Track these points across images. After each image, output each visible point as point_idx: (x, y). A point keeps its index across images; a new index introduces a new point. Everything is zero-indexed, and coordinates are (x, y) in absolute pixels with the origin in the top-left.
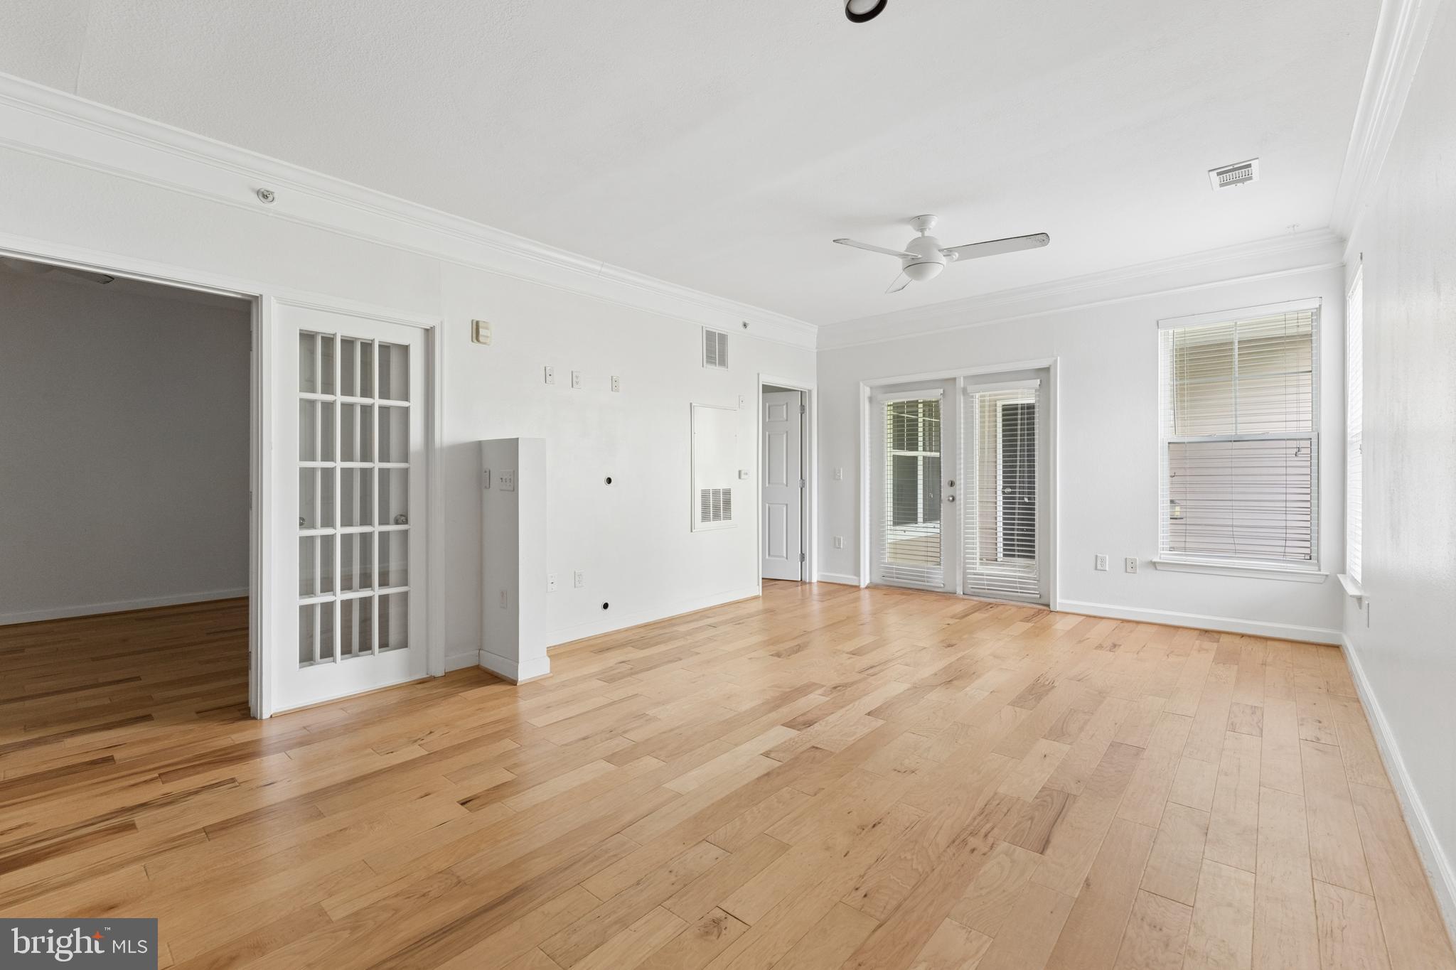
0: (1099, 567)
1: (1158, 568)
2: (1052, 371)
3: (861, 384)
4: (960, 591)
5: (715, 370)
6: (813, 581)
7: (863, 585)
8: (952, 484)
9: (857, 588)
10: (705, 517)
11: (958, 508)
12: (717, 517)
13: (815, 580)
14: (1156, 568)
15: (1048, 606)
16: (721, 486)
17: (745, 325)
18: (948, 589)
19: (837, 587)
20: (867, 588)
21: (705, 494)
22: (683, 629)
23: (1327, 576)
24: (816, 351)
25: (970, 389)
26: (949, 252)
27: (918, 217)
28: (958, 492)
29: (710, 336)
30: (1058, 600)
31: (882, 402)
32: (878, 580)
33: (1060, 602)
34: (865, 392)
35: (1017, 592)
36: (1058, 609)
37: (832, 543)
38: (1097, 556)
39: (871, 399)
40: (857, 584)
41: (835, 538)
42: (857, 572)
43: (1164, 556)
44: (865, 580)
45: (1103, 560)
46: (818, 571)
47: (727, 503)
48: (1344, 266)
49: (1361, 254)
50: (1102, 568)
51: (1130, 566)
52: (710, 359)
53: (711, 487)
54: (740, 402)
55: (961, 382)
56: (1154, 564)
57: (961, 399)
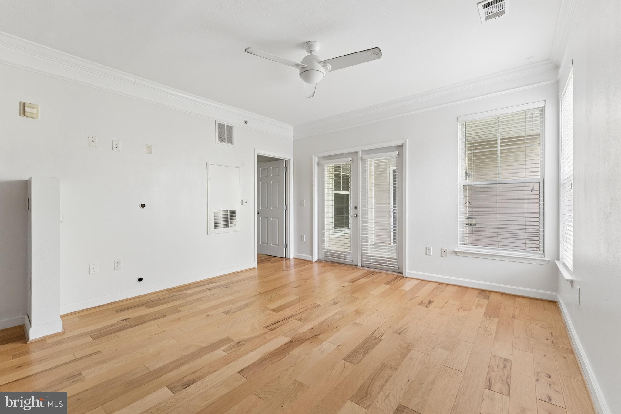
0: (428, 253)
1: (458, 255)
2: (404, 146)
3: (313, 156)
4: (360, 265)
5: (225, 146)
6: (291, 258)
7: (314, 261)
8: (356, 208)
9: (311, 262)
10: (217, 226)
11: (358, 220)
12: (225, 225)
13: (292, 257)
14: (457, 255)
15: (402, 273)
16: (229, 209)
17: (246, 122)
18: (355, 263)
19: (302, 261)
20: (316, 262)
21: (217, 214)
22: (189, 292)
23: (549, 261)
24: (293, 139)
26: (324, 63)
27: (307, 43)
28: (359, 212)
29: (221, 127)
30: (407, 271)
31: (323, 165)
32: (321, 258)
33: (408, 272)
34: (315, 160)
35: (387, 266)
36: (407, 276)
37: (300, 239)
38: (426, 247)
39: (318, 164)
40: (310, 259)
41: (301, 235)
42: (311, 254)
43: (460, 248)
44: (315, 258)
45: (430, 250)
46: (294, 252)
47: (233, 219)
48: (558, 82)
49: (572, 60)
50: (429, 254)
51: (443, 253)
52: (221, 138)
53: (221, 209)
54: (243, 163)
55: (360, 154)
56: (456, 253)
57: (360, 163)
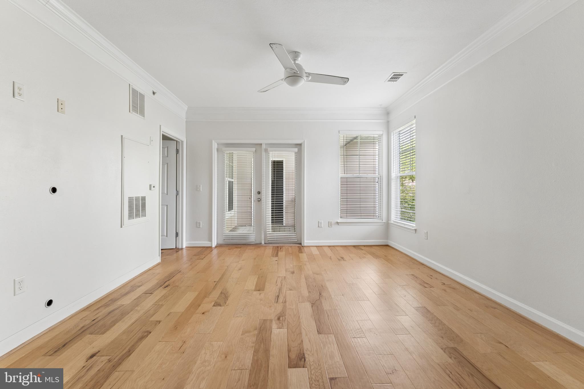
0: (320, 226)
1: (339, 224)
2: (303, 145)
3: (213, 141)
4: (263, 242)
7: (214, 246)
8: (259, 193)
10: (131, 216)
11: (262, 204)
12: (137, 215)
13: (184, 247)
14: (338, 225)
15: (301, 244)
16: (140, 195)
17: (154, 93)
18: (258, 242)
19: (201, 249)
20: (216, 247)
21: (131, 200)
23: (385, 222)
24: (185, 120)
25: (269, 149)
27: (296, 52)
28: (262, 197)
29: (134, 92)
30: (305, 241)
31: (224, 152)
32: (221, 242)
33: (306, 242)
34: (215, 146)
35: (289, 240)
36: (305, 245)
37: (195, 225)
38: (319, 222)
39: (218, 150)
40: (210, 246)
41: (197, 222)
42: (210, 240)
43: (340, 220)
44: (214, 244)
45: (321, 223)
46: (186, 241)
47: (144, 206)
48: (389, 121)
49: (415, 116)
50: (321, 226)
51: (330, 224)
52: (134, 109)
53: (134, 195)
54: (151, 141)
55: (264, 146)
56: (338, 223)
57: (264, 153)
